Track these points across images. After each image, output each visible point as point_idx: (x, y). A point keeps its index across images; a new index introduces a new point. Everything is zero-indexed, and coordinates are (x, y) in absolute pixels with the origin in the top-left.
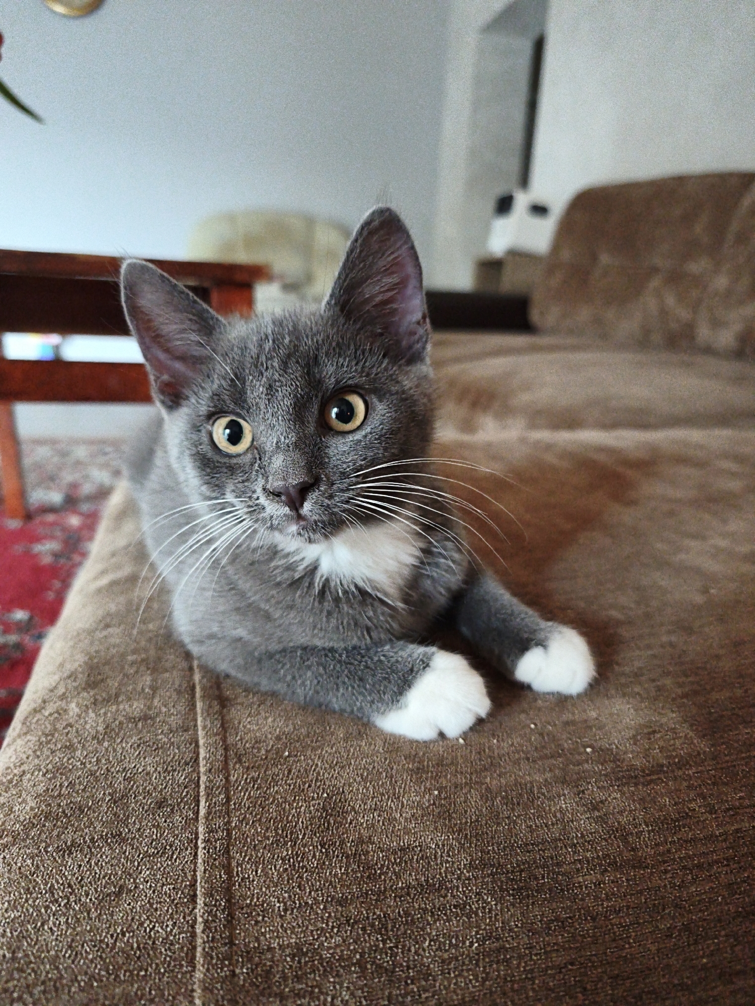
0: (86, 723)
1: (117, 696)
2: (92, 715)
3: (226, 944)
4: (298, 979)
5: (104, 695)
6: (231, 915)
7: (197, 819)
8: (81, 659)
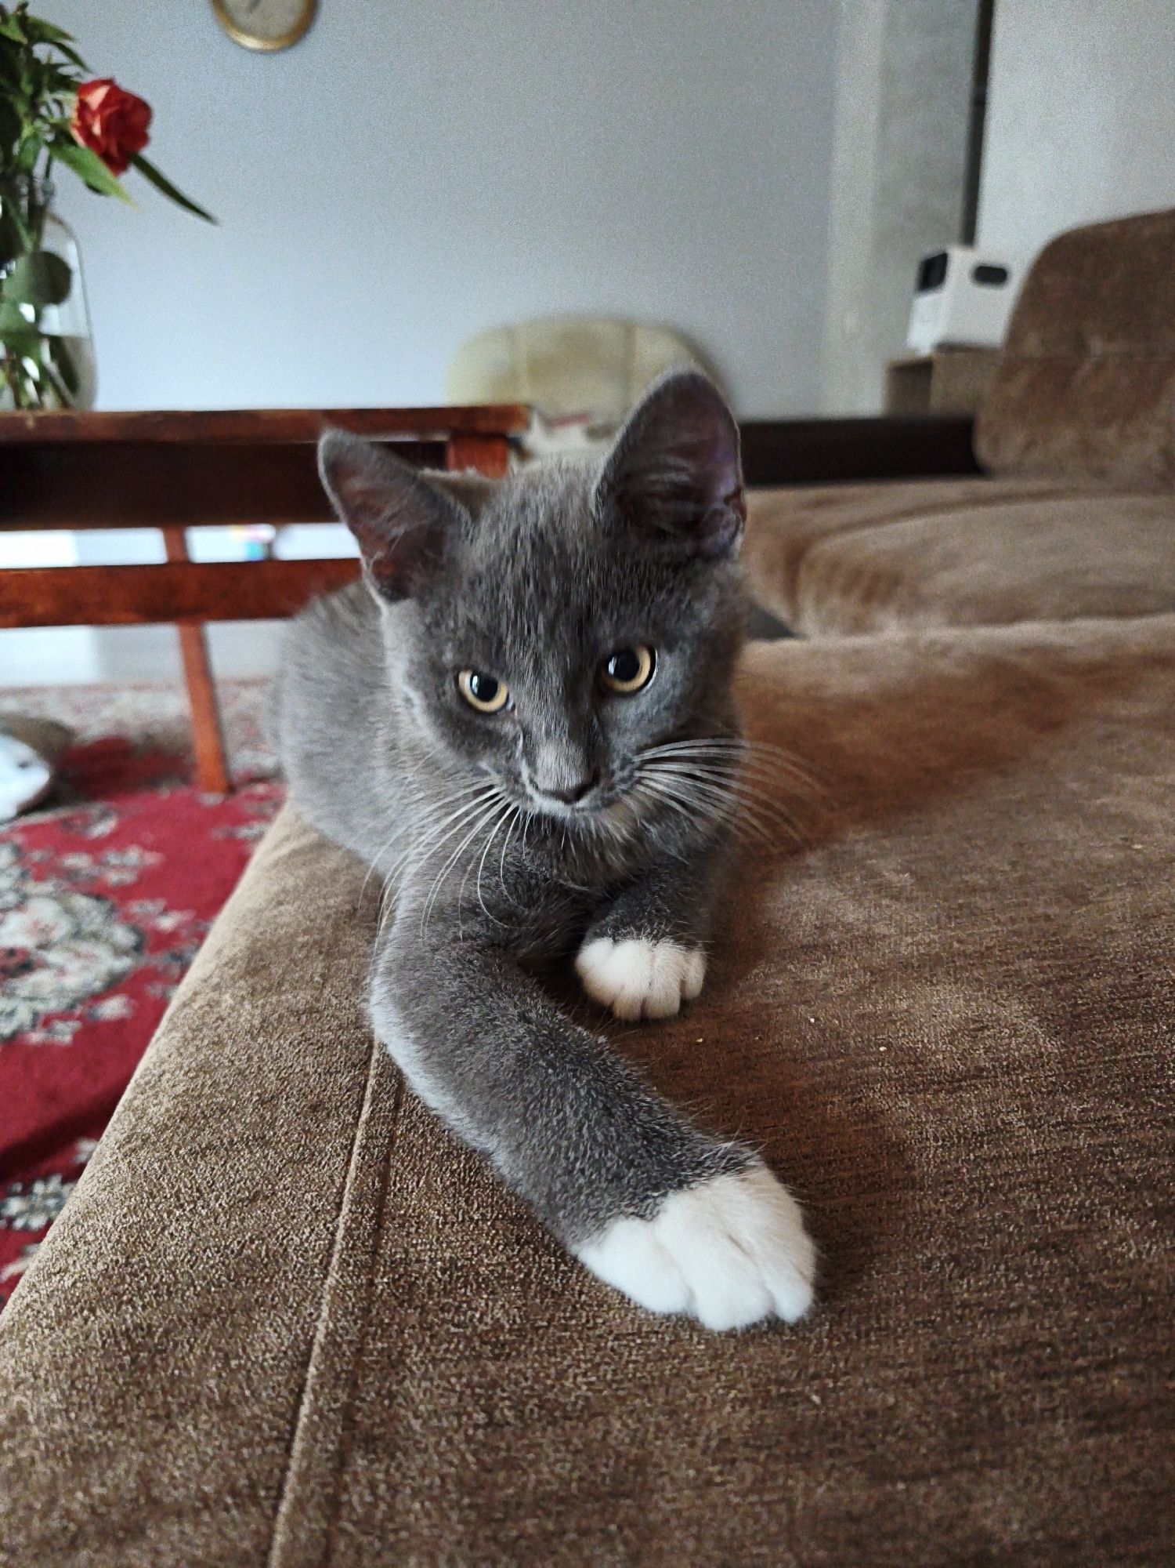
0: (240, 1016)
1: (280, 985)
2: (248, 1006)
3: (367, 1253)
4: (447, 1294)
5: (265, 983)
6: (379, 1225)
7: (356, 1124)
8: (243, 942)
